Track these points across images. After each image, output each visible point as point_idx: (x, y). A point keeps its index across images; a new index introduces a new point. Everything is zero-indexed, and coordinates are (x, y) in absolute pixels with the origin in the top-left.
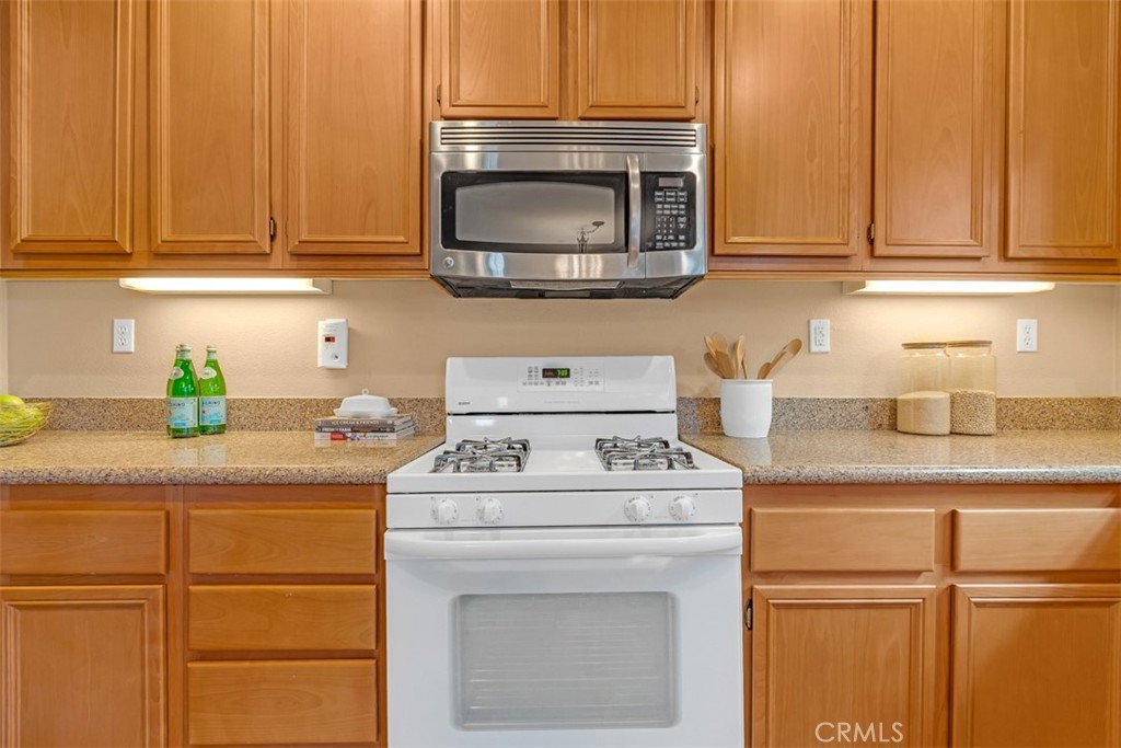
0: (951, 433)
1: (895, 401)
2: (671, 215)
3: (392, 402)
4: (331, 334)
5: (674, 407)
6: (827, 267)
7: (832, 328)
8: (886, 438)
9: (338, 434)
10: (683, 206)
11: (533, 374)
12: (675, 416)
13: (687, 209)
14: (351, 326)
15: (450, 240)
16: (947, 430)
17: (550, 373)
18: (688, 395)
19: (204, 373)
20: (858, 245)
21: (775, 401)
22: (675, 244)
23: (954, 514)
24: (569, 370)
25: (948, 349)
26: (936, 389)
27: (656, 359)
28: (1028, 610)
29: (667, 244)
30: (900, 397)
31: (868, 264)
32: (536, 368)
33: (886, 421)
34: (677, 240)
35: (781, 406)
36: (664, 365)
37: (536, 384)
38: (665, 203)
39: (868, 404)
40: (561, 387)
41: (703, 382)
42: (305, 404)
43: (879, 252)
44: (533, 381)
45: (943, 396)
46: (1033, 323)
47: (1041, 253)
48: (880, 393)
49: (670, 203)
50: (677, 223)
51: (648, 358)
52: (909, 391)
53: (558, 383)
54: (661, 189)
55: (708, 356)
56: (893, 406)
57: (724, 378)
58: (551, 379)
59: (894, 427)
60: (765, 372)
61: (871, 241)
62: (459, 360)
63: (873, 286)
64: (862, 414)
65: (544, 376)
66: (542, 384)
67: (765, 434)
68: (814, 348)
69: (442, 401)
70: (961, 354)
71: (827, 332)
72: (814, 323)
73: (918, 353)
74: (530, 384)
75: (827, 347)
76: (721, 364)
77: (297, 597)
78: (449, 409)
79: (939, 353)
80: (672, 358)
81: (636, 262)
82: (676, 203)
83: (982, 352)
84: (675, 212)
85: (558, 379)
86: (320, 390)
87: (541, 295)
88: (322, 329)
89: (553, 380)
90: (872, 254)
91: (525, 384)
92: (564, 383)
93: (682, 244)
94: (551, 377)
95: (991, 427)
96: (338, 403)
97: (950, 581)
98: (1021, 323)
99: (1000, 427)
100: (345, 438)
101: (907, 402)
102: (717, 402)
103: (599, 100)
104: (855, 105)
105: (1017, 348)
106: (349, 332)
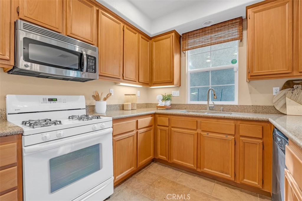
0: (132, 110)
1: (123, 105)
2: (91, 65)
5: (85, 108)
6: (117, 80)
7: (114, 91)
8: (122, 111)
10: (94, 64)
11: (45, 100)
12: (85, 110)
13: (95, 65)
16: (131, 109)
17: (50, 99)
18: (88, 105)
20: (121, 77)
21: (107, 105)
22: (92, 72)
23: (137, 121)
24: (56, 99)
25: (131, 96)
26: (129, 102)
27: (80, 96)
28: (144, 133)
29: (90, 71)
30: (124, 104)
31: (123, 80)
32: (46, 98)
33: (122, 108)
34: (92, 71)
36: (82, 98)
37: (46, 103)
38: (90, 62)
39: (119, 105)
40: (55, 104)
43: (124, 78)
44: (45, 102)
46: (139, 91)
47: (142, 82)
48: (121, 103)
49: (91, 62)
50: (93, 67)
51: (78, 96)
52: (125, 103)
53: (53, 103)
54: (89, 59)
55: (93, 96)
56: (123, 106)
57: (97, 101)
58: (51, 102)
59: (123, 109)
60: (105, 99)
61: (123, 76)
63: (121, 84)
64: (119, 107)
65: (49, 101)
66: (48, 103)
67: (105, 112)
70: (132, 96)
71: (113, 91)
72: (111, 90)
73: (127, 96)
74: (44, 103)
75: (113, 94)
76: (97, 98)
79: (130, 96)
80: (84, 96)
81: (84, 74)
82: (92, 63)
83: (134, 96)
84: (92, 65)
85: (53, 102)
87: (47, 77)
90: (123, 79)
91: (42, 103)
92: (55, 103)
93: (94, 72)
94: (51, 101)
95: (136, 108)
97: (137, 131)
101: (125, 105)
102: (94, 106)
103: (73, 32)
104: (121, 52)
105: (138, 95)
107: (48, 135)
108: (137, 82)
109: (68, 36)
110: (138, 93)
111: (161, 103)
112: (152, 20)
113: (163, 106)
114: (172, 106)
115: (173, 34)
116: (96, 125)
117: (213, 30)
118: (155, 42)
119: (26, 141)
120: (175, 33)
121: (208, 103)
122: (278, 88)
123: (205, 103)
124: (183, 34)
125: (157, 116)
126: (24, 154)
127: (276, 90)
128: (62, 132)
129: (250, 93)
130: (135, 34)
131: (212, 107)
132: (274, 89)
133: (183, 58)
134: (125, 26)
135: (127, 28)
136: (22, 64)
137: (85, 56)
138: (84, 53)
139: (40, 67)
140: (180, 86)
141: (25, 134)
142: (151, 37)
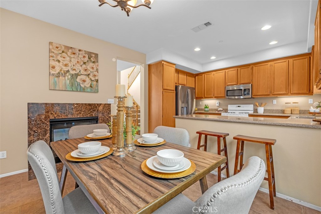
9: (218, 111)
13: (249, 92)
15: (227, 96)
17: (238, 106)
19: (207, 106)
27: (251, 105)
30: (285, 109)
35: (265, 110)
39: (281, 110)
42: (215, 109)
45: (290, 109)
54: (246, 90)
56: (284, 111)
59: (284, 113)
62: (229, 105)
67: (262, 112)
68: (274, 103)
69: (228, 109)
71: (276, 101)
75: (276, 103)
79: (290, 104)
80: (253, 105)
81: (243, 97)
83: (297, 104)
85: (240, 107)
86: (217, 108)
88: (217, 102)
91: (236, 107)
106: (219, 103)
137: (243, 90)
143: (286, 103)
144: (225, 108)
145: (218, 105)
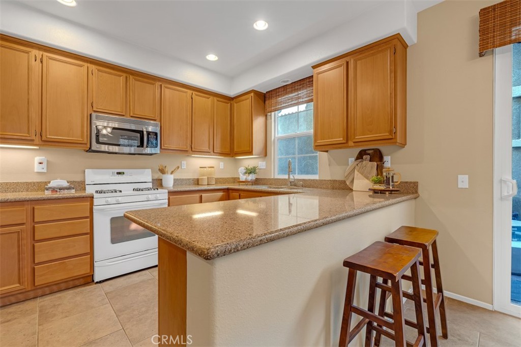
0: (208, 185)
1: (198, 179)
3: (68, 182)
4: (41, 162)
5: (151, 181)
6: (184, 152)
8: (197, 186)
9: (54, 190)
10: (155, 139)
12: (151, 183)
14: (48, 159)
15: (98, 142)
16: (207, 184)
17: (119, 173)
18: (154, 178)
20: (189, 148)
21: (174, 179)
23: (201, 196)
24: (124, 173)
25: (207, 168)
27: (147, 170)
29: (151, 146)
31: (191, 152)
32: (114, 172)
34: (154, 146)
35: (175, 180)
38: (151, 138)
39: (193, 180)
41: (158, 175)
45: (206, 177)
46: (223, 163)
47: (220, 152)
48: (195, 177)
51: (145, 170)
52: (200, 177)
55: (159, 170)
56: (198, 180)
57: (163, 174)
59: (198, 184)
60: (172, 173)
61: (192, 148)
62: (90, 170)
65: (117, 174)
66: (116, 176)
67: (172, 185)
68: (183, 168)
69: (84, 182)
70: (209, 169)
71: (185, 164)
72: (183, 162)
73: (202, 169)
74: (113, 176)
75: (185, 168)
76: (162, 171)
77: (68, 224)
78: (86, 183)
79: (205, 169)
80: (150, 170)
81: (145, 150)
82: (153, 138)
83: (213, 169)
84: (153, 140)
88: (37, 160)
89: (120, 175)
90: (192, 150)
91: (111, 176)
92: (123, 176)
96: (49, 182)
98: (221, 163)
99: (216, 183)
100: (57, 191)
101: (200, 179)
102: (161, 180)
103: (135, 113)
104: (189, 122)
105: (221, 168)
106: (47, 161)
107: (109, 199)
108: (212, 152)
109: (132, 116)
110: (222, 165)
111: (243, 178)
112: (231, 78)
113: (244, 180)
114: (257, 182)
115: (252, 94)
116: (150, 196)
117: (293, 89)
118: (236, 103)
119: (96, 202)
120: (254, 93)
121: (289, 177)
122: (353, 159)
123: (286, 177)
124: (267, 92)
125: (230, 191)
126: (94, 211)
127: (352, 160)
128: (120, 198)
129: (329, 165)
130: (208, 98)
131: (292, 182)
132: (350, 159)
133: (268, 122)
134: (194, 92)
135: (196, 95)
136: (95, 146)
137: (145, 133)
138: (145, 130)
139: (108, 147)
140: (266, 155)
141: (94, 197)
142: (232, 97)
143: (201, 167)
144: (78, 178)
145: (43, 169)
